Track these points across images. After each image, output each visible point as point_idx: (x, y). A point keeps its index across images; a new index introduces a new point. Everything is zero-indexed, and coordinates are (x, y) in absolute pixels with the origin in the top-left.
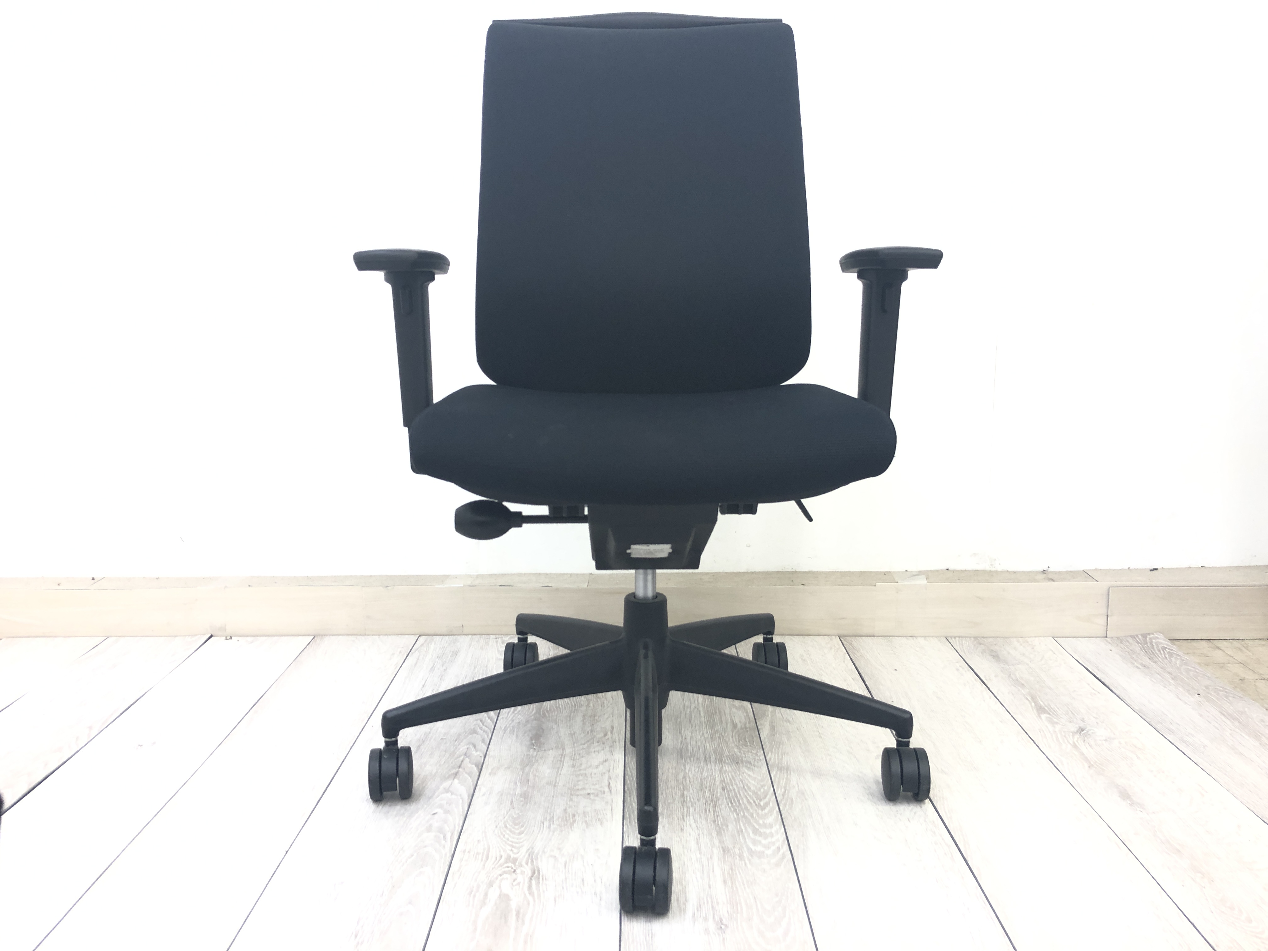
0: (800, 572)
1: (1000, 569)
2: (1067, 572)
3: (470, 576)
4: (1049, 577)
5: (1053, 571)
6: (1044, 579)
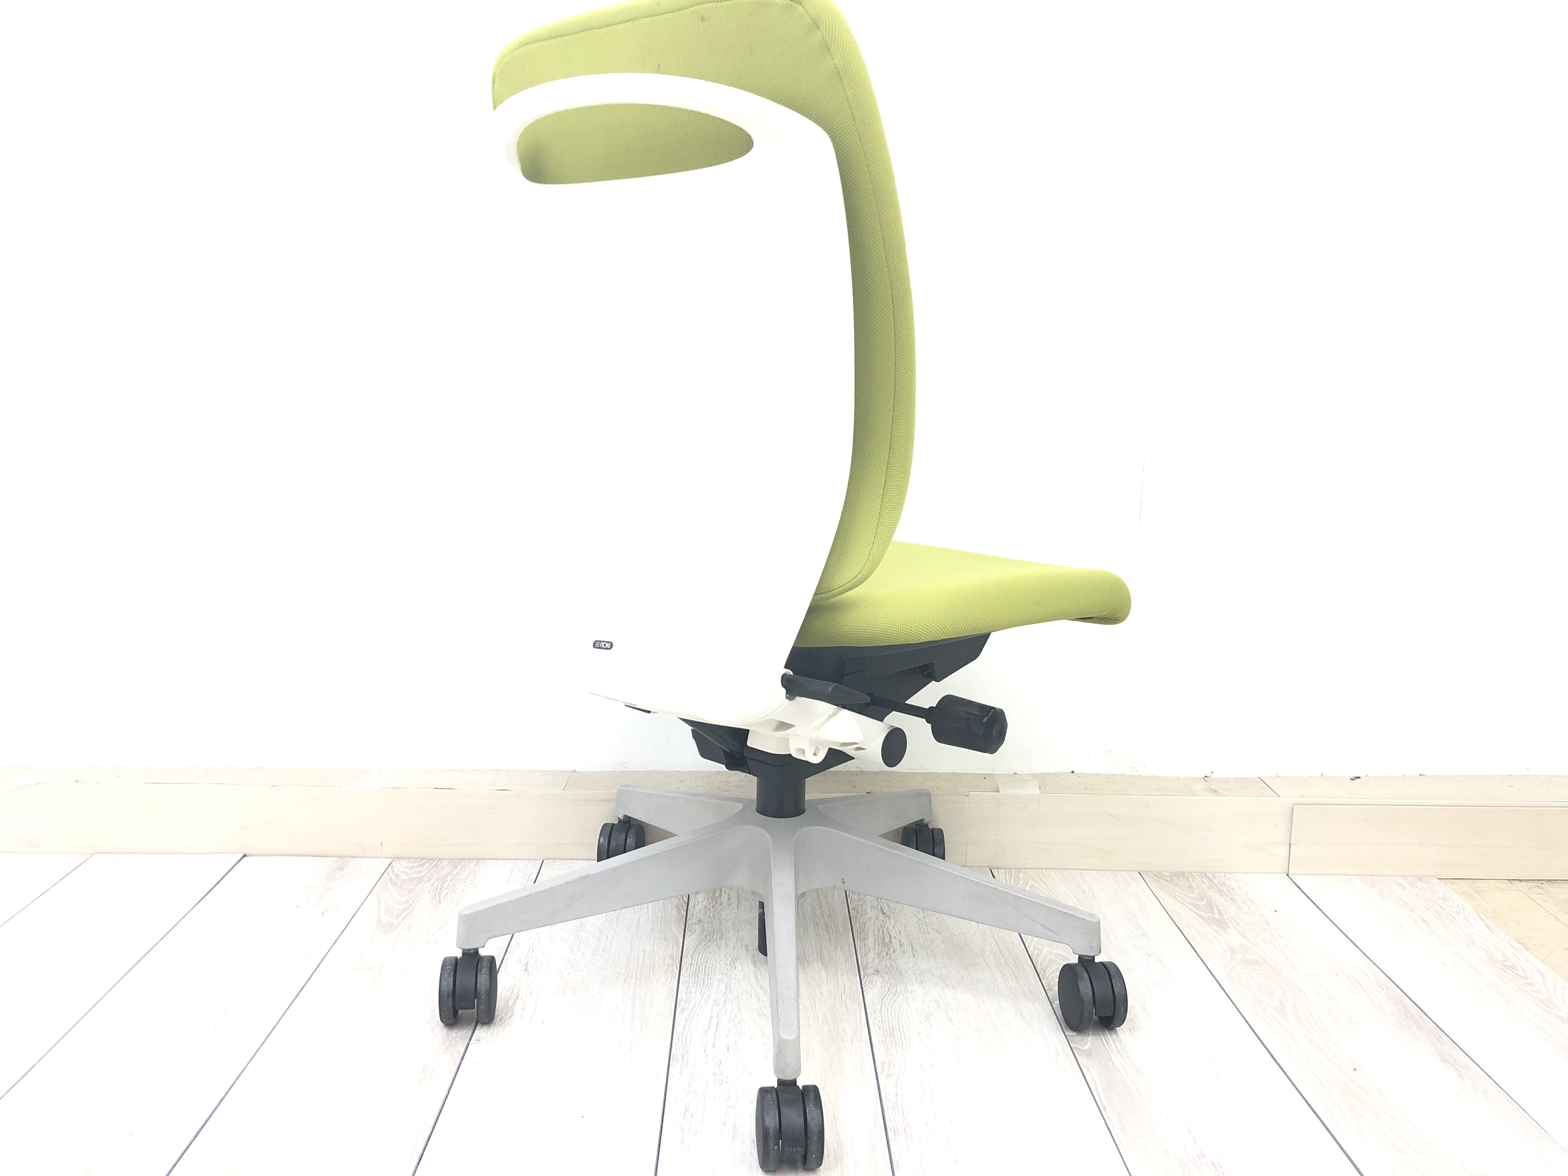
1: (1143, 773)
2: (1237, 780)
4: (1212, 788)
5: (1217, 777)
6: (1205, 790)
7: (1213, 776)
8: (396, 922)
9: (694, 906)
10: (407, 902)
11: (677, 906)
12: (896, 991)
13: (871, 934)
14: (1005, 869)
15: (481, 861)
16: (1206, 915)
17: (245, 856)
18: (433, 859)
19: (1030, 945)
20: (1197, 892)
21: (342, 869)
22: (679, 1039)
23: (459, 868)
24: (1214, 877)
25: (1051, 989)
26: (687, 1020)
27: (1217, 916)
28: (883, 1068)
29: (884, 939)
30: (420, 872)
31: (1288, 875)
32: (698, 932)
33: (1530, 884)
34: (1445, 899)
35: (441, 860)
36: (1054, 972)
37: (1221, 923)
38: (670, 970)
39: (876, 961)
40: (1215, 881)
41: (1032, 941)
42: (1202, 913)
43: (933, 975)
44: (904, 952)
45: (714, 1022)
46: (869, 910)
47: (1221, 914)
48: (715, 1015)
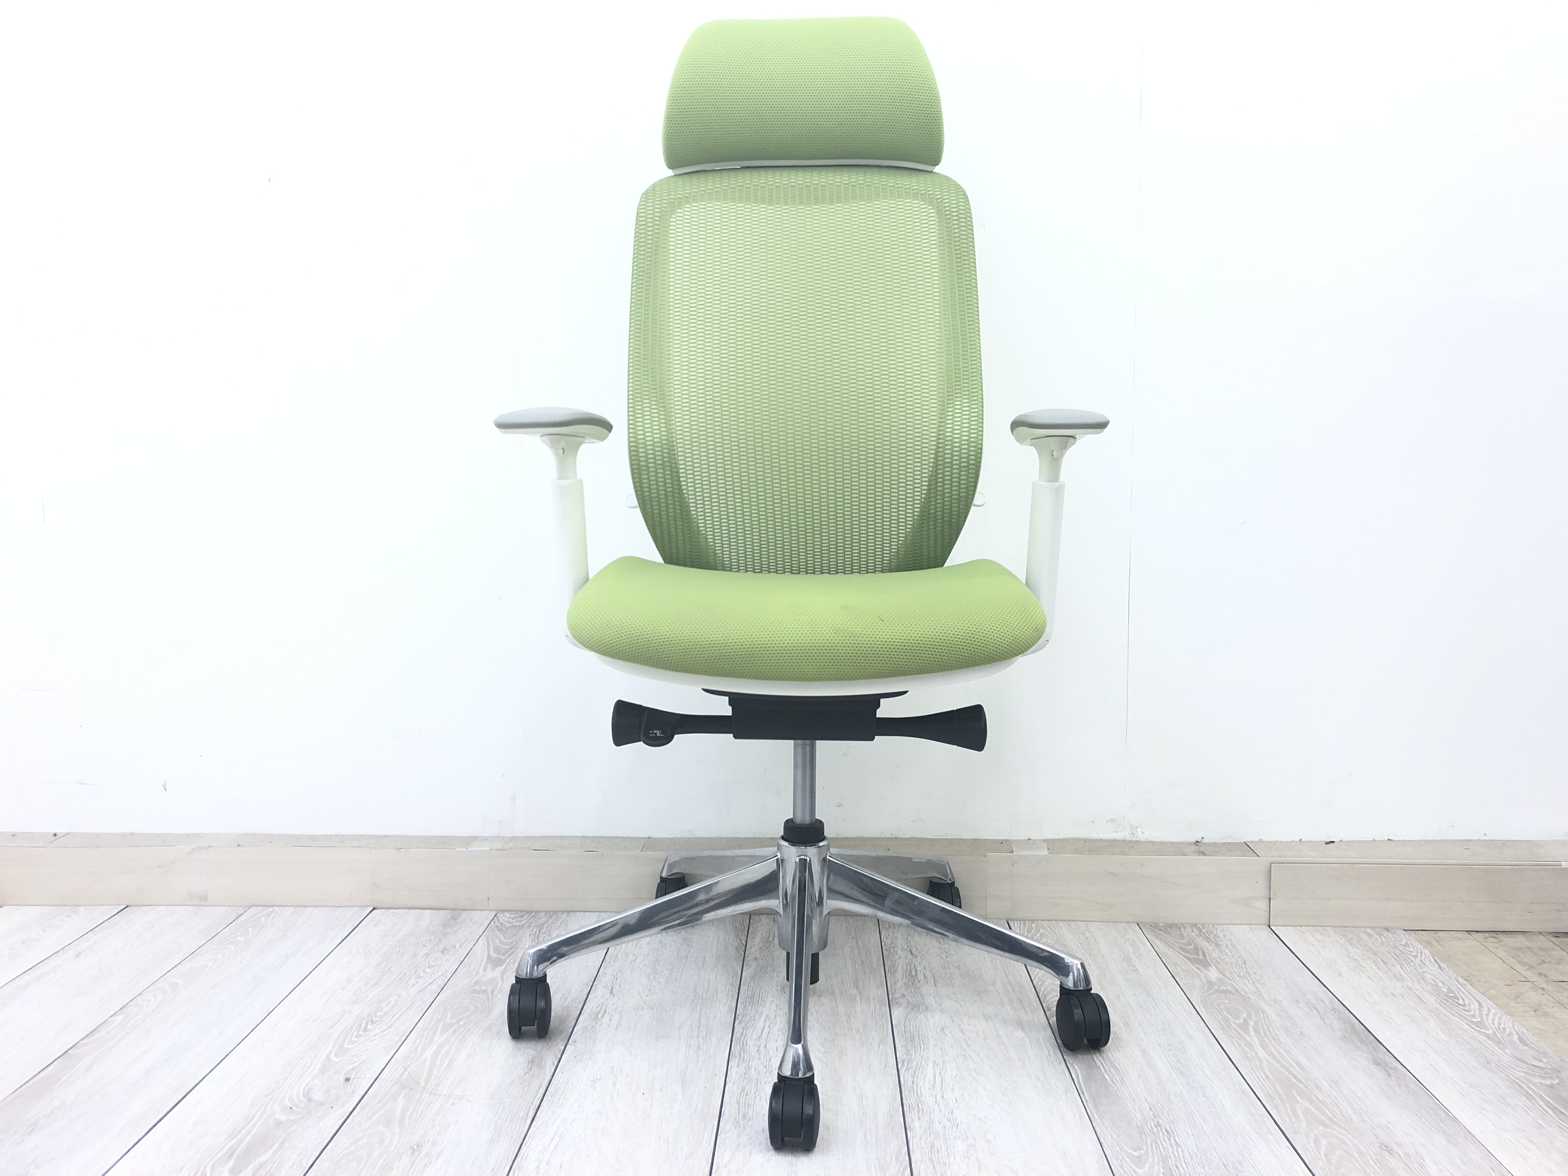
0: (901, 839)
1: (1142, 840)
2: (1224, 844)
3: (503, 838)
4: (1201, 849)
5: (1208, 841)
6: (1194, 852)
7: (1204, 841)
8: (503, 957)
9: (751, 948)
10: (512, 943)
11: (736, 948)
12: (919, 1010)
13: (900, 968)
14: (1020, 920)
15: (571, 914)
16: (1191, 957)
17: (374, 909)
18: (532, 912)
19: (1035, 978)
20: (1186, 939)
21: (456, 919)
22: (737, 1042)
23: (553, 918)
24: (1203, 928)
25: (1049, 1010)
26: (743, 1029)
27: (1201, 957)
28: (903, 1064)
29: (911, 972)
30: (521, 921)
31: (1269, 926)
32: (754, 966)
33: (1487, 935)
34: (1406, 945)
35: (537, 912)
36: (1053, 997)
37: (1205, 964)
38: (731, 993)
39: (903, 989)
40: (1204, 931)
41: (1037, 974)
42: (1188, 955)
43: (950, 999)
44: (927, 982)
45: (766, 1031)
46: (899, 951)
47: (1205, 956)
48: (767, 1025)
